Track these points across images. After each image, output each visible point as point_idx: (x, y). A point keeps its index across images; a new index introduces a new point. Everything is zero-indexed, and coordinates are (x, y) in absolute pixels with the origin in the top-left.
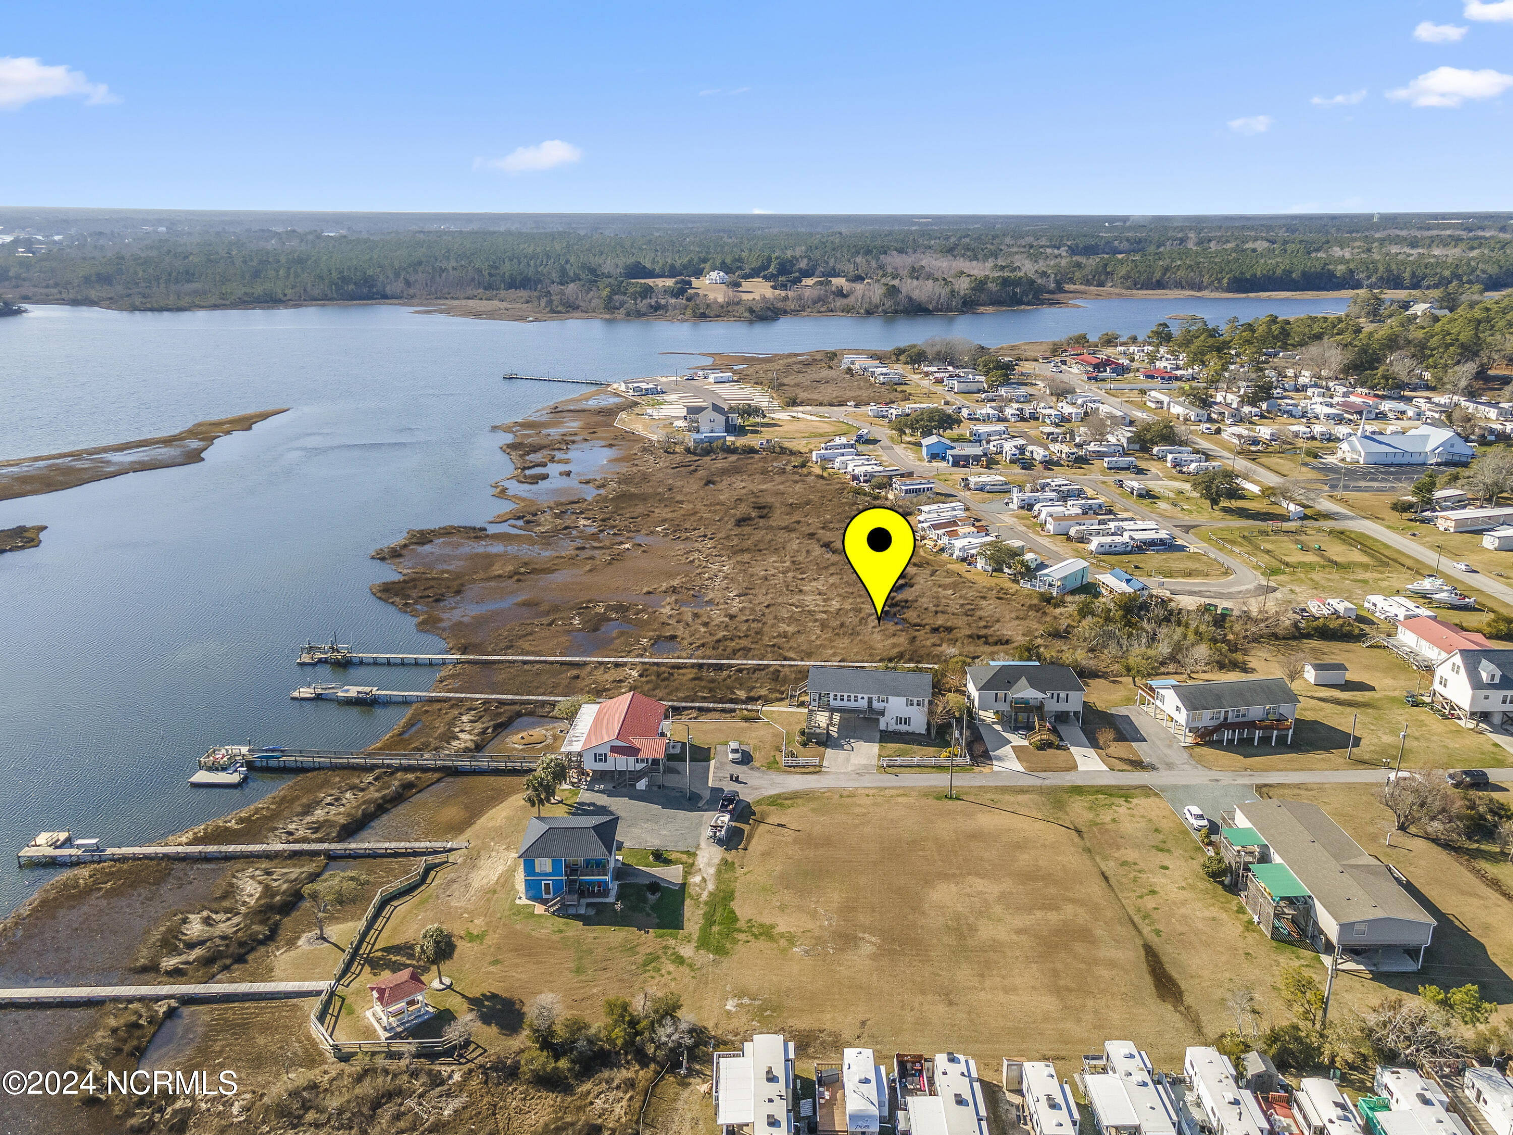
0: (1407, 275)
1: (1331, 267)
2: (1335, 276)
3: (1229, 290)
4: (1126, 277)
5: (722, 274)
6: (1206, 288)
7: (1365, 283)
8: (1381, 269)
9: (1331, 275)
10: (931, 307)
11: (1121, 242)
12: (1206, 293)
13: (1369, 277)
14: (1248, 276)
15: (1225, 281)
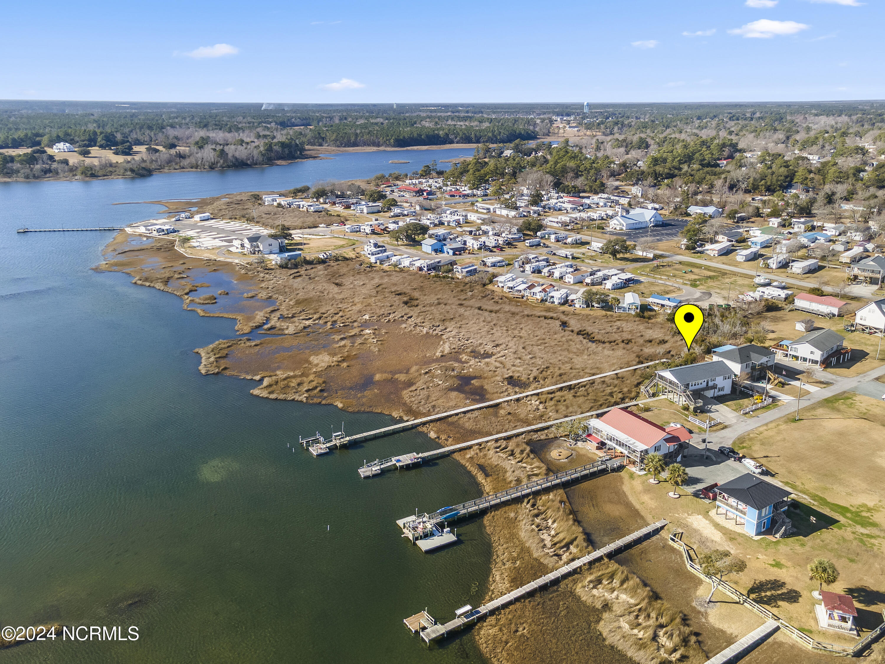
0: (473, 136)
1: (436, 132)
2: (440, 137)
3: (394, 146)
4: (336, 140)
5: (68, 145)
6: (382, 145)
7: (455, 140)
8: (461, 133)
9: (438, 136)
10: (249, 162)
11: (295, 119)
12: (382, 148)
13: (456, 138)
14: (401, 137)
15: (392, 141)
